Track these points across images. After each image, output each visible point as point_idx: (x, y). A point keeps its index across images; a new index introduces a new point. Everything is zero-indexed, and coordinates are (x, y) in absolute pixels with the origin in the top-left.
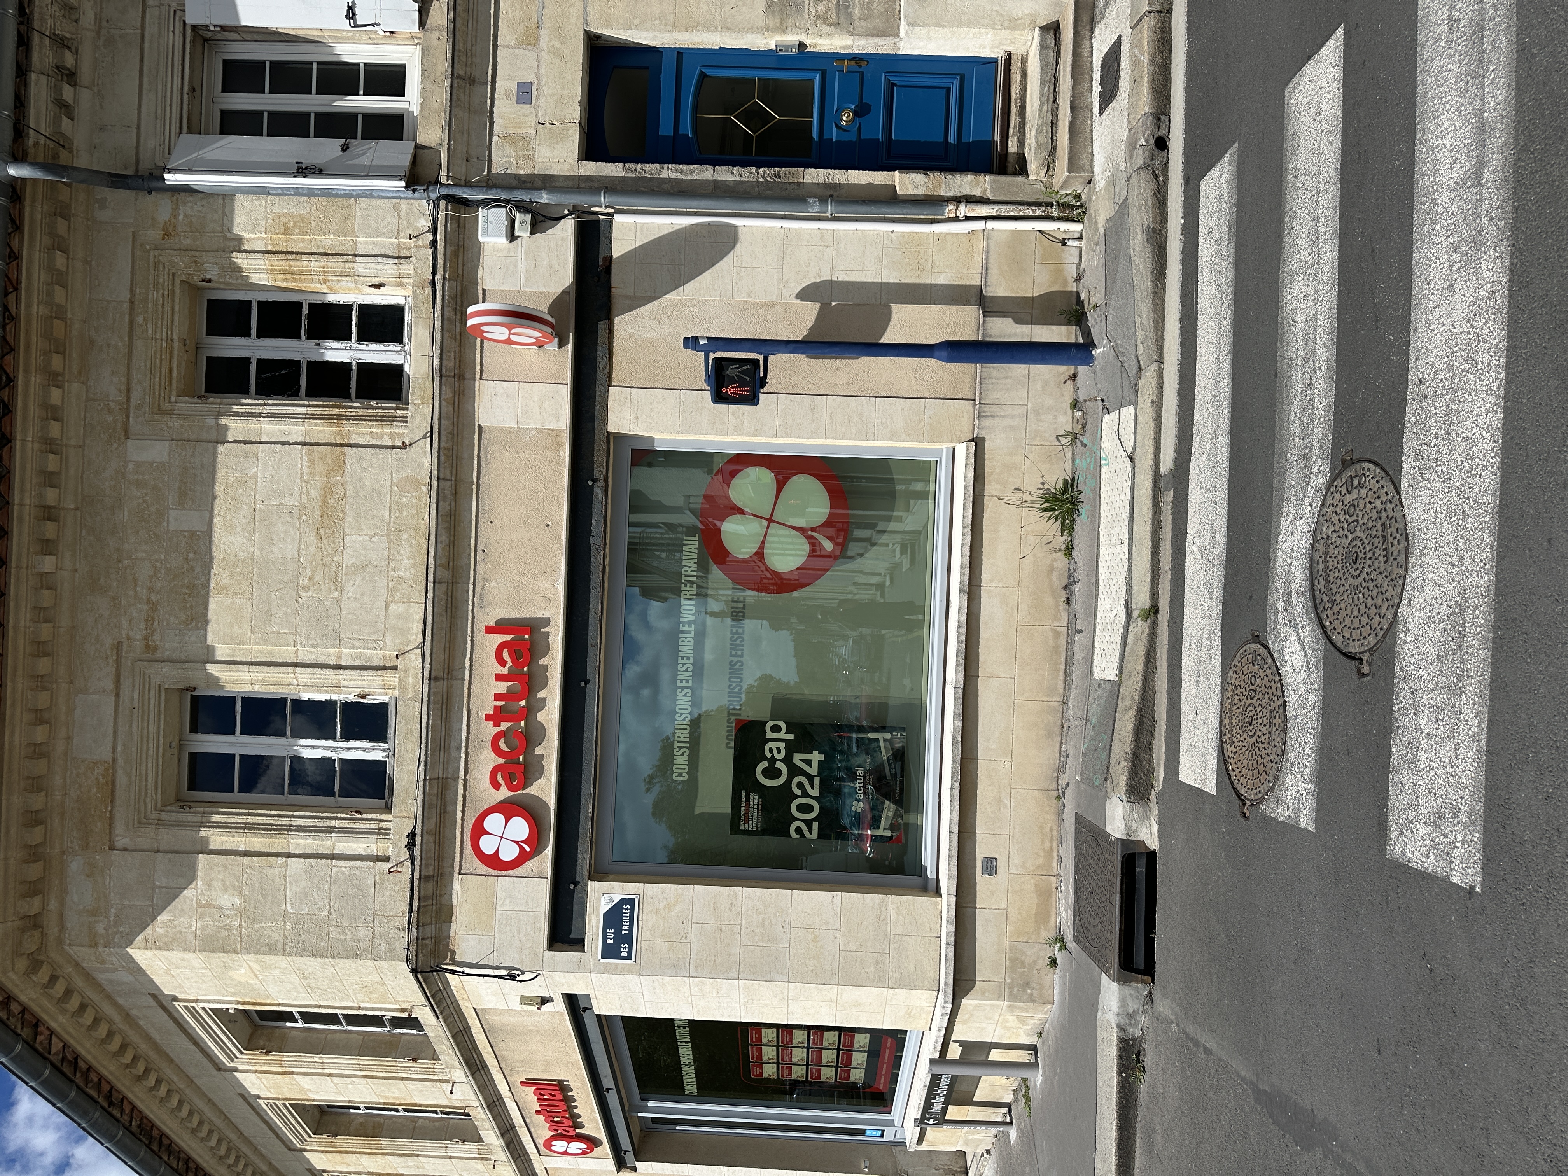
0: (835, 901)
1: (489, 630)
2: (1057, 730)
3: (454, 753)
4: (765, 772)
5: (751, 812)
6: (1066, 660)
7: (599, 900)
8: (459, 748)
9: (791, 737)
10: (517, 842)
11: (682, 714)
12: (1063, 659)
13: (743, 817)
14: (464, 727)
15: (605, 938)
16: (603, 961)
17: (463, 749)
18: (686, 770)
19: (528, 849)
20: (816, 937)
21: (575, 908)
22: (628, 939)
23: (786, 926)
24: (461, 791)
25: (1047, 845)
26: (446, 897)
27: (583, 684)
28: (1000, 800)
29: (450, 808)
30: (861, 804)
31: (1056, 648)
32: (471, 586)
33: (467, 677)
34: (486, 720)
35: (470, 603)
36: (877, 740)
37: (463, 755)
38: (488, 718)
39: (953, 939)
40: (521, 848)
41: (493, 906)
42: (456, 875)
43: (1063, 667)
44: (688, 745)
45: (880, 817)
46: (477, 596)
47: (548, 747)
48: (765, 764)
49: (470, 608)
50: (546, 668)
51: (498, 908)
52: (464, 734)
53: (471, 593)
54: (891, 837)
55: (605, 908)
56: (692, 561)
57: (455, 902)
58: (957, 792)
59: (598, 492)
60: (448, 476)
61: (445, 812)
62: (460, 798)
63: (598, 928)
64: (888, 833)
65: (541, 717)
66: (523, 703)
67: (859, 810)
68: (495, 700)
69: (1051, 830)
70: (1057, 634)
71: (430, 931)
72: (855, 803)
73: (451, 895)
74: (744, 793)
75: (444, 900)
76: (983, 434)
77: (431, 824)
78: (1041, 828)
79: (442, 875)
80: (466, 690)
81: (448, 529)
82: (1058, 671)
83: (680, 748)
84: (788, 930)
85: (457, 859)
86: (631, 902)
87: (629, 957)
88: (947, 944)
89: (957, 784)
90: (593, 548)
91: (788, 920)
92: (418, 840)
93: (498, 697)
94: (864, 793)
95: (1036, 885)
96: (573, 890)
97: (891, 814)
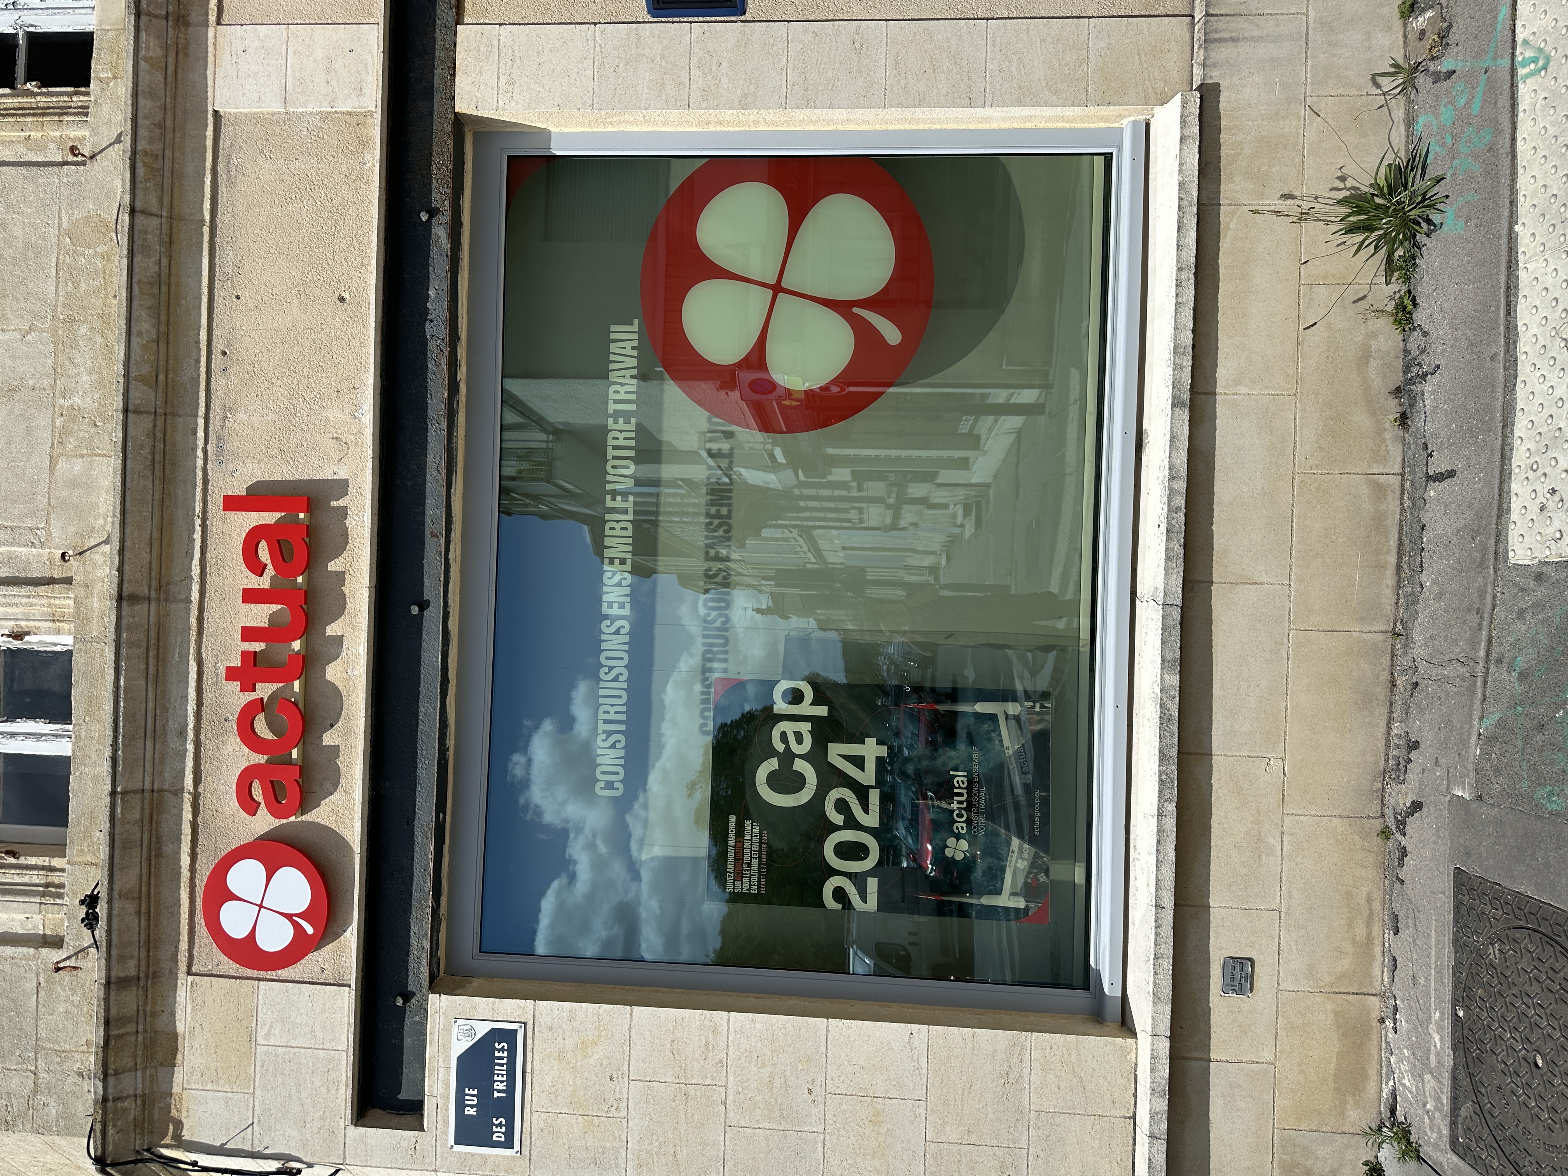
0: (916, 1042)
1: (232, 504)
2: (1381, 692)
3: (173, 742)
4: (773, 781)
5: (747, 858)
6: (1401, 544)
7: (448, 1030)
8: (183, 733)
9: (822, 711)
10: (289, 917)
11: (611, 668)
12: (1393, 543)
13: (731, 868)
14: (192, 692)
15: (460, 1105)
16: (458, 1148)
17: (191, 735)
18: (621, 777)
19: (310, 930)
20: (877, 1114)
21: (408, 1041)
22: (506, 1108)
23: (817, 1090)
24: (187, 815)
25: (1360, 931)
26: (164, 1017)
27: (415, 610)
28: (1260, 839)
29: (167, 849)
30: (964, 845)
31: (1378, 520)
32: (201, 422)
33: (195, 595)
34: (228, 679)
35: (200, 453)
36: (993, 718)
37: (190, 747)
38: (232, 674)
39: (1164, 1126)
40: (297, 927)
41: (251, 1038)
42: (182, 975)
43: (1392, 559)
44: (623, 727)
45: (1003, 870)
46: (212, 439)
47: (347, 733)
48: (772, 764)
49: (200, 462)
50: (340, 577)
51: (260, 1040)
52: (191, 707)
53: (201, 434)
54: (1026, 910)
55: (460, 1046)
56: (628, 373)
57: (180, 1027)
58: (1170, 823)
59: (440, 233)
60: (154, 206)
61: (159, 855)
62: (187, 829)
63: (447, 1084)
64: (1021, 903)
65: (333, 672)
66: (296, 645)
67: (959, 857)
68: (244, 639)
69: (1369, 900)
70: (1380, 491)
71: (131, 1083)
72: (951, 841)
73: (173, 1014)
74: (733, 819)
75: (161, 1023)
76: (1215, 76)
77: (129, 879)
78: (1349, 895)
79: (155, 975)
80: (193, 621)
81: (155, 311)
82: (1382, 567)
83: (609, 733)
84: (820, 1099)
85: (184, 945)
86: (509, 1036)
87: (508, 1144)
88: (1152, 1136)
89: (1171, 807)
90: (432, 345)
91: (820, 1078)
92: (101, 909)
93: (249, 634)
94: (969, 822)
95: (1336, 1014)
96: (402, 1011)
97: (1023, 865)
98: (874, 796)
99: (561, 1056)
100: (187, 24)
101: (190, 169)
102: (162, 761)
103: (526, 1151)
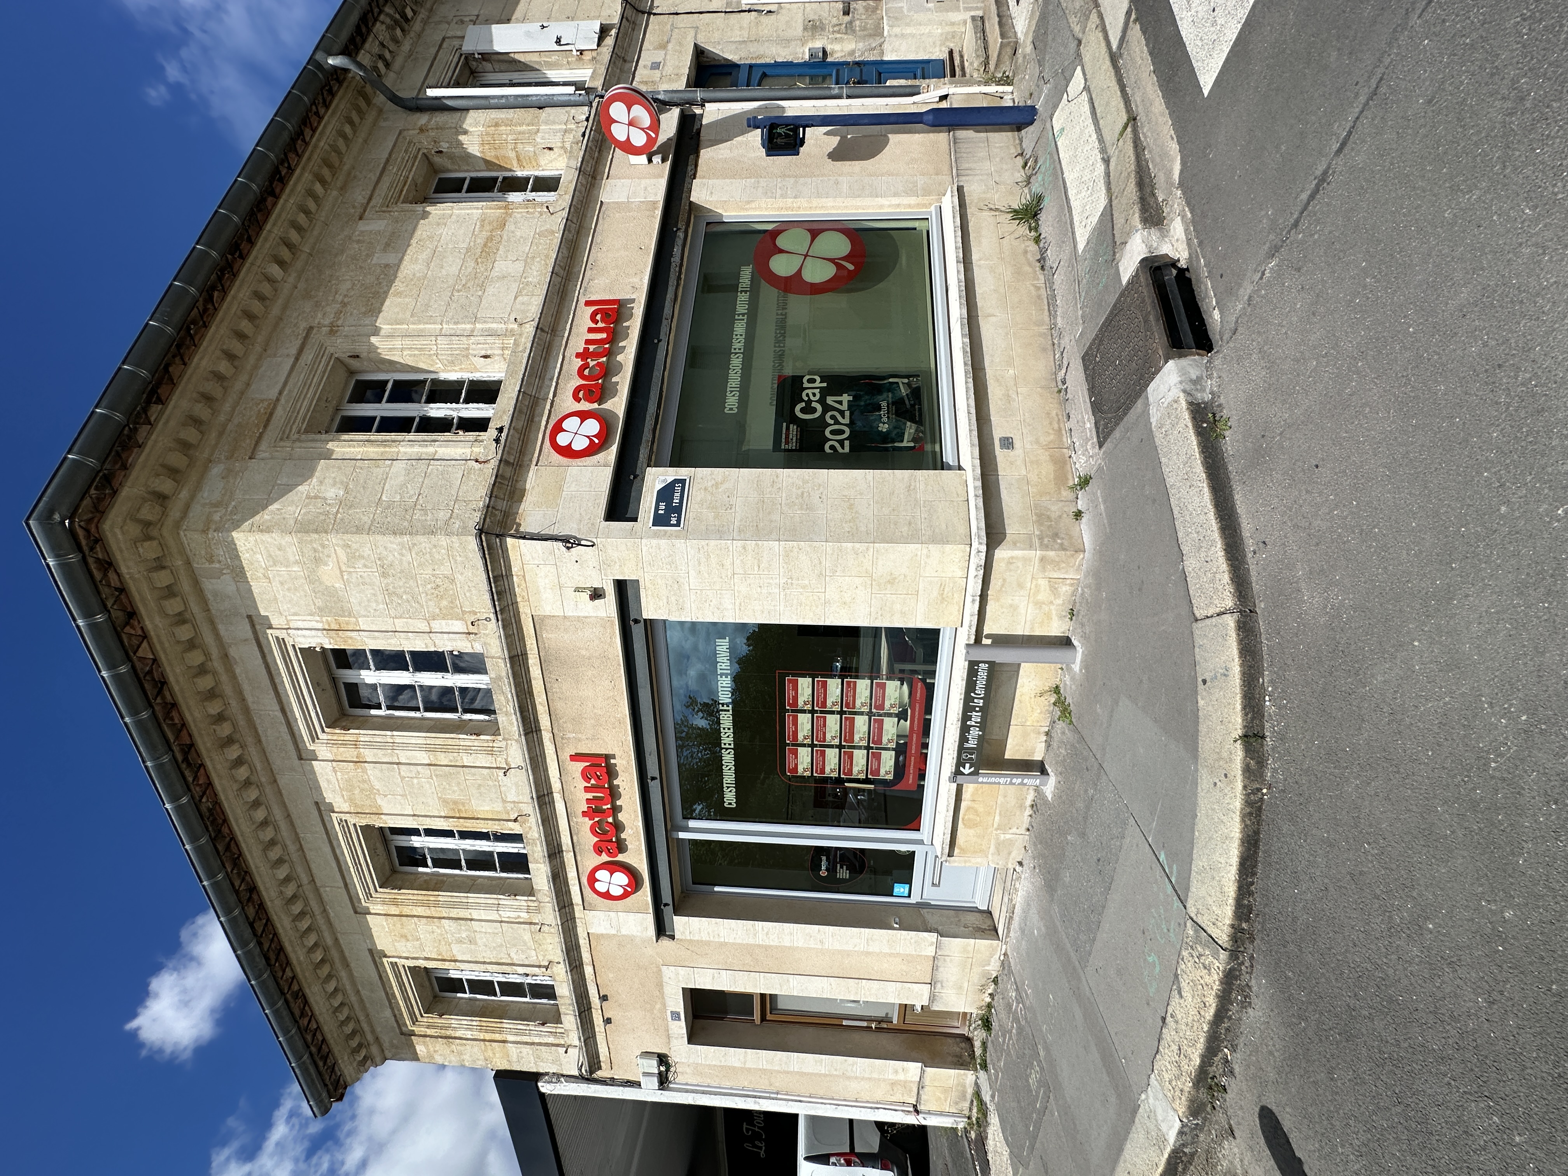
0: (867, 477)
1: (588, 303)
2: (1050, 347)
3: (547, 382)
4: (803, 410)
5: (791, 437)
6: (1048, 303)
7: (654, 480)
8: (552, 379)
9: (825, 385)
10: (588, 437)
11: (734, 369)
12: (1046, 303)
13: (783, 440)
14: (559, 365)
15: (657, 508)
16: (653, 528)
17: (555, 380)
18: (736, 407)
19: (597, 442)
20: (851, 505)
21: (633, 494)
22: (678, 510)
23: (824, 497)
24: (548, 407)
25: (1056, 426)
26: (521, 483)
27: (656, 341)
28: (1008, 396)
29: (536, 419)
30: (887, 426)
31: (1039, 297)
32: (579, 283)
33: (566, 335)
34: (576, 359)
35: (577, 292)
36: (897, 383)
37: (554, 384)
38: (578, 357)
41: (561, 488)
42: (533, 466)
43: (1046, 307)
44: (739, 389)
45: (904, 433)
46: (583, 288)
47: (624, 377)
48: (803, 404)
49: (577, 294)
50: (628, 328)
51: (565, 489)
52: (557, 370)
53: (578, 286)
54: (914, 447)
55: (659, 486)
56: (747, 279)
57: (528, 487)
60: (575, 221)
61: (532, 421)
62: (546, 412)
63: (651, 502)
64: (912, 444)
65: (620, 358)
66: (607, 346)
67: (885, 430)
68: (585, 345)
69: (1057, 415)
70: (1038, 288)
71: (502, 505)
72: (881, 425)
73: (526, 482)
74: (785, 424)
75: (519, 485)
76: (961, 184)
77: (520, 425)
78: (1048, 414)
79: (520, 466)
80: (564, 343)
81: (569, 249)
82: (1044, 309)
83: (732, 392)
84: (825, 501)
85: (536, 455)
86: (683, 482)
87: (678, 525)
91: (825, 492)
92: (504, 435)
93: (588, 343)
94: (888, 417)
95: (1051, 456)
96: (632, 482)
97: (912, 431)
98: (847, 414)
99: (706, 489)
100: (595, 179)
101: (589, 215)
102: (541, 387)
103: (686, 528)
